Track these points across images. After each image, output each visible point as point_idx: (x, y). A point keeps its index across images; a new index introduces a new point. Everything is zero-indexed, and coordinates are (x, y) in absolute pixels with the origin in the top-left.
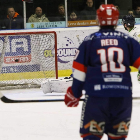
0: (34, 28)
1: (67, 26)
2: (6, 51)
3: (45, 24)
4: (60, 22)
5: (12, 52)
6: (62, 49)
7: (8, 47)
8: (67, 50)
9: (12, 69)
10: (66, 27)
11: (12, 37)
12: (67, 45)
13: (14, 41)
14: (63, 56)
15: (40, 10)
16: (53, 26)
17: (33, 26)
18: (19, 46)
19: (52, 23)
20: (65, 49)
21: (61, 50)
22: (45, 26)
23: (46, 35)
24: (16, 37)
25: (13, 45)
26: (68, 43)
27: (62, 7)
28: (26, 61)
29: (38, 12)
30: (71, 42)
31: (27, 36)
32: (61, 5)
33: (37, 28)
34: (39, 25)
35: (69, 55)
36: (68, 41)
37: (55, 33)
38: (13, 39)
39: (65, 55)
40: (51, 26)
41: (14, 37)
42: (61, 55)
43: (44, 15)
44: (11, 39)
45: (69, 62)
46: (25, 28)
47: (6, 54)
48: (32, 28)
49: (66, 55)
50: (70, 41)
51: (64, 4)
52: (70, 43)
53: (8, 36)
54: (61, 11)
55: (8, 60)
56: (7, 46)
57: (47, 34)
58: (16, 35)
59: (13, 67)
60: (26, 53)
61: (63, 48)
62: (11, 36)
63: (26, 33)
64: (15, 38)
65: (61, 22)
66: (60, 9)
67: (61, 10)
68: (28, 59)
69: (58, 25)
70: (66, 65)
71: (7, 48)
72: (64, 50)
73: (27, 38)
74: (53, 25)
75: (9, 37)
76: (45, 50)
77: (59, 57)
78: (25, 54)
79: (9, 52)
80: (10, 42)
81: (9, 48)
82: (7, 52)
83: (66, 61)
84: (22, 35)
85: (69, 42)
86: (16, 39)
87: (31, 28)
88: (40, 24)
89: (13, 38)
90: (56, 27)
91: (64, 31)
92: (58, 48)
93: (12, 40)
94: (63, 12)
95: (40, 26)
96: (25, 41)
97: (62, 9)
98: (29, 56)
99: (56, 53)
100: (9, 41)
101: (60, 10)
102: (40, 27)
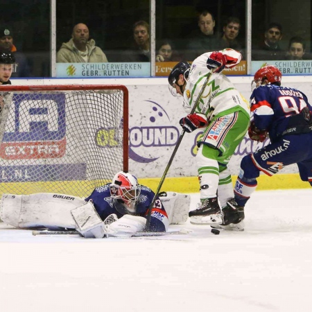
0: (74, 76)
1: (153, 74)
2: (6, 128)
3: (100, 67)
4: (137, 63)
6: (141, 129)
7: (12, 120)
8: (151, 130)
9: (18, 174)
10: (151, 77)
11: (21, 95)
12: (152, 119)
13: (26, 105)
14: (142, 146)
15: (84, 30)
16: (120, 73)
17: (71, 70)
18: (37, 118)
19: (117, 67)
20: (148, 128)
21: (137, 131)
22: (101, 73)
23: (104, 93)
24: (32, 96)
25: (23, 116)
26: (155, 114)
27: (143, 28)
28: (54, 155)
29: (79, 34)
30: (163, 113)
31: (59, 96)
33: (81, 75)
34: (86, 70)
35: (157, 143)
36: (155, 109)
37: (124, 89)
38: (25, 102)
39: (146, 142)
40: (116, 73)
41: (27, 95)
42: (138, 142)
43: (92, 40)
45: (155, 159)
46: (53, 75)
47: (6, 137)
48: (70, 76)
49: (150, 142)
50: (159, 110)
51: (148, 21)
52: (161, 114)
53: (12, 93)
54: (140, 37)
55: (10, 150)
56: (10, 117)
57: (106, 91)
58: (32, 93)
59: (21, 168)
60: (55, 135)
61: (142, 125)
62: (20, 92)
63: (56, 88)
64: (28, 99)
65: (139, 63)
66: (138, 32)
67: (140, 34)
68: (57, 150)
69: (132, 72)
70: (148, 167)
71: (8, 123)
72: (145, 131)
73: (57, 98)
74: (120, 69)
75: (15, 95)
76: (102, 128)
77: (132, 148)
78: (52, 137)
79: (13, 131)
80: (17, 106)
81: (14, 123)
82: (8, 131)
83: (149, 158)
84: (45, 92)
85: (157, 113)
86: (30, 102)
87: (66, 76)
88: (89, 67)
89: (23, 98)
90: (126, 75)
91: (147, 86)
92: (131, 125)
93: (22, 104)
95: (90, 72)
96: (51, 105)
97: (142, 32)
98: (61, 142)
99: (126, 138)
100: (13, 106)
101: (136, 36)
102: (90, 74)
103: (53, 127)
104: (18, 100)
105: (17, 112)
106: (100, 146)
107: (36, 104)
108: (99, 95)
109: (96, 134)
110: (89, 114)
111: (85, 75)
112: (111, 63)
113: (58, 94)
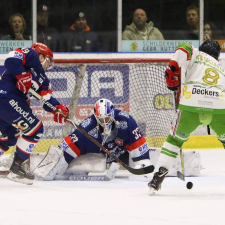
0: (136, 51)
2: (81, 94)
3: (158, 44)
4: (188, 41)
5: (92, 96)
7: (85, 87)
11: (93, 66)
13: (97, 75)
17: (134, 46)
18: (106, 86)
19: (172, 44)
22: (158, 49)
23: (161, 65)
24: (102, 67)
25: (95, 84)
27: (194, 12)
31: (124, 67)
32: (192, 8)
33: (142, 51)
34: (146, 46)
38: (96, 72)
40: (171, 49)
41: (97, 67)
43: (151, 22)
44: (92, 71)
46: (119, 50)
47: (80, 101)
48: (133, 51)
51: (198, 6)
53: (86, 65)
54: (191, 19)
55: (83, 112)
56: (83, 84)
57: (163, 63)
58: (102, 65)
60: (121, 99)
62: (92, 64)
63: (122, 61)
64: (99, 70)
65: (191, 41)
66: (190, 15)
67: (192, 16)
71: (82, 89)
73: (123, 70)
74: (174, 46)
75: (88, 66)
76: (159, 94)
78: (118, 101)
79: (86, 96)
80: (90, 76)
81: (87, 90)
82: (82, 96)
84: (112, 64)
86: (101, 72)
87: (130, 51)
88: (149, 44)
89: (95, 69)
93: (93, 74)
94: (196, 21)
95: (149, 48)
96: (118, 75)
97: (193, 15)
98: (125, 105)
100: (86, 75)
101: (188, 18)
102: (149, 50)
103: (119, 93)
104: (90, 70)
105: (89, 80)
106: (157, 109)
107: (105, 74)
108: (157, 67)
109: (155, 99)
110: (148, 82)
111: (145, 51)
112: (166, 41)
113: (123, 66)
